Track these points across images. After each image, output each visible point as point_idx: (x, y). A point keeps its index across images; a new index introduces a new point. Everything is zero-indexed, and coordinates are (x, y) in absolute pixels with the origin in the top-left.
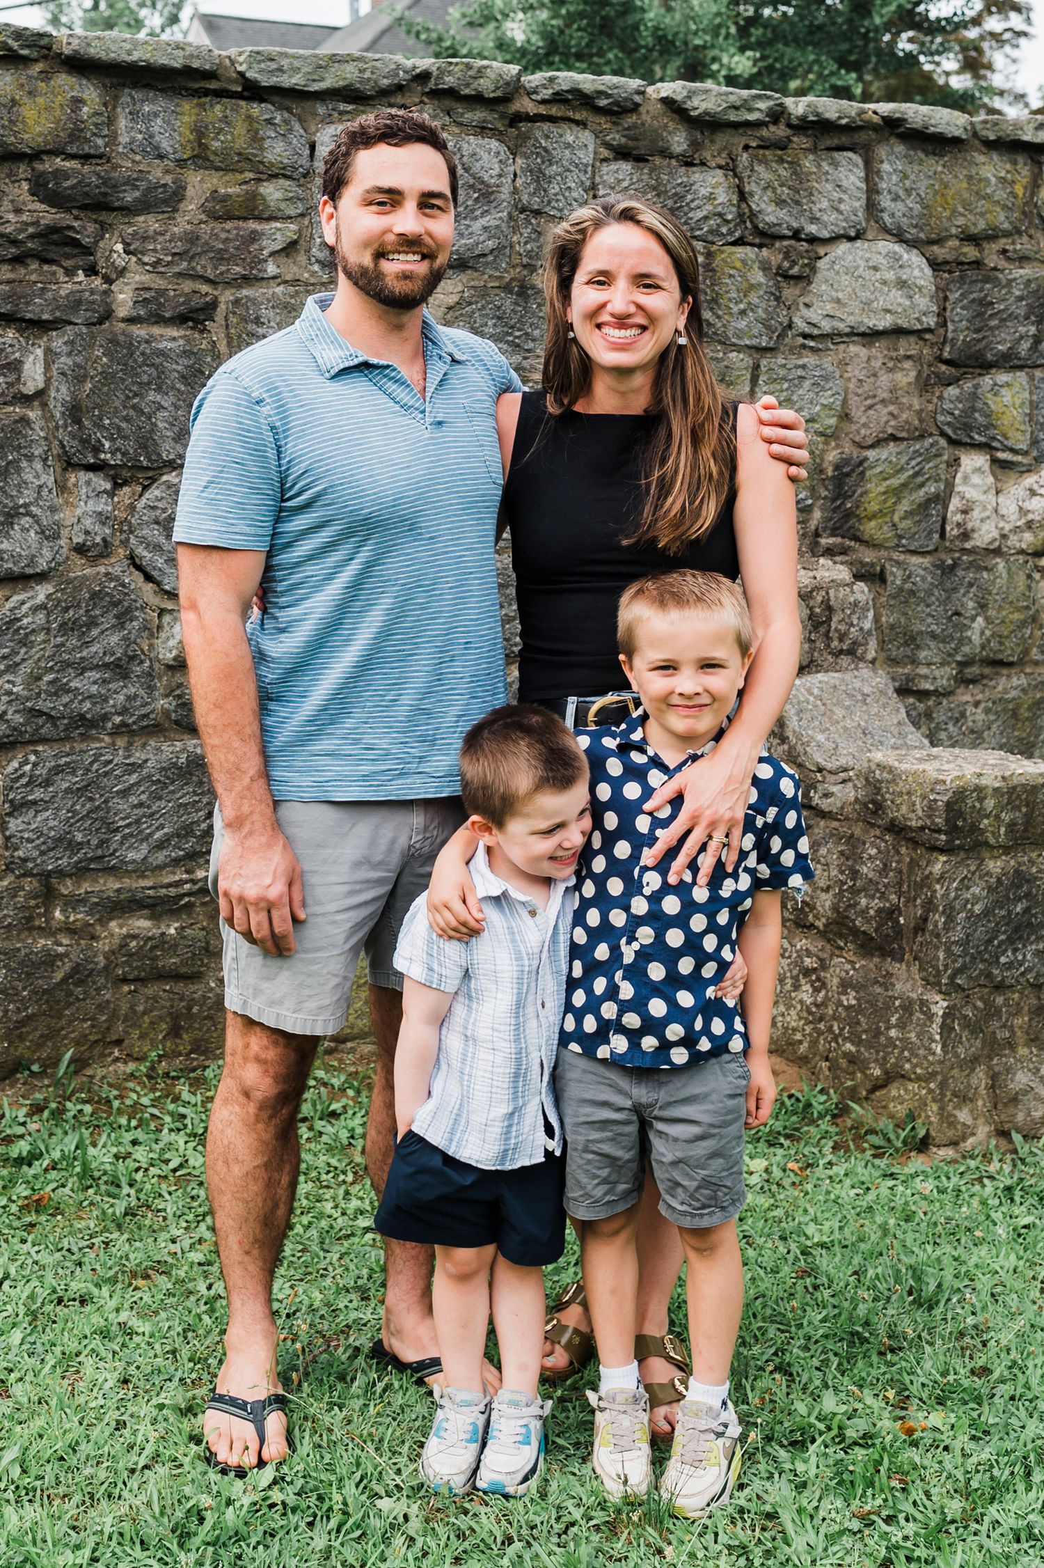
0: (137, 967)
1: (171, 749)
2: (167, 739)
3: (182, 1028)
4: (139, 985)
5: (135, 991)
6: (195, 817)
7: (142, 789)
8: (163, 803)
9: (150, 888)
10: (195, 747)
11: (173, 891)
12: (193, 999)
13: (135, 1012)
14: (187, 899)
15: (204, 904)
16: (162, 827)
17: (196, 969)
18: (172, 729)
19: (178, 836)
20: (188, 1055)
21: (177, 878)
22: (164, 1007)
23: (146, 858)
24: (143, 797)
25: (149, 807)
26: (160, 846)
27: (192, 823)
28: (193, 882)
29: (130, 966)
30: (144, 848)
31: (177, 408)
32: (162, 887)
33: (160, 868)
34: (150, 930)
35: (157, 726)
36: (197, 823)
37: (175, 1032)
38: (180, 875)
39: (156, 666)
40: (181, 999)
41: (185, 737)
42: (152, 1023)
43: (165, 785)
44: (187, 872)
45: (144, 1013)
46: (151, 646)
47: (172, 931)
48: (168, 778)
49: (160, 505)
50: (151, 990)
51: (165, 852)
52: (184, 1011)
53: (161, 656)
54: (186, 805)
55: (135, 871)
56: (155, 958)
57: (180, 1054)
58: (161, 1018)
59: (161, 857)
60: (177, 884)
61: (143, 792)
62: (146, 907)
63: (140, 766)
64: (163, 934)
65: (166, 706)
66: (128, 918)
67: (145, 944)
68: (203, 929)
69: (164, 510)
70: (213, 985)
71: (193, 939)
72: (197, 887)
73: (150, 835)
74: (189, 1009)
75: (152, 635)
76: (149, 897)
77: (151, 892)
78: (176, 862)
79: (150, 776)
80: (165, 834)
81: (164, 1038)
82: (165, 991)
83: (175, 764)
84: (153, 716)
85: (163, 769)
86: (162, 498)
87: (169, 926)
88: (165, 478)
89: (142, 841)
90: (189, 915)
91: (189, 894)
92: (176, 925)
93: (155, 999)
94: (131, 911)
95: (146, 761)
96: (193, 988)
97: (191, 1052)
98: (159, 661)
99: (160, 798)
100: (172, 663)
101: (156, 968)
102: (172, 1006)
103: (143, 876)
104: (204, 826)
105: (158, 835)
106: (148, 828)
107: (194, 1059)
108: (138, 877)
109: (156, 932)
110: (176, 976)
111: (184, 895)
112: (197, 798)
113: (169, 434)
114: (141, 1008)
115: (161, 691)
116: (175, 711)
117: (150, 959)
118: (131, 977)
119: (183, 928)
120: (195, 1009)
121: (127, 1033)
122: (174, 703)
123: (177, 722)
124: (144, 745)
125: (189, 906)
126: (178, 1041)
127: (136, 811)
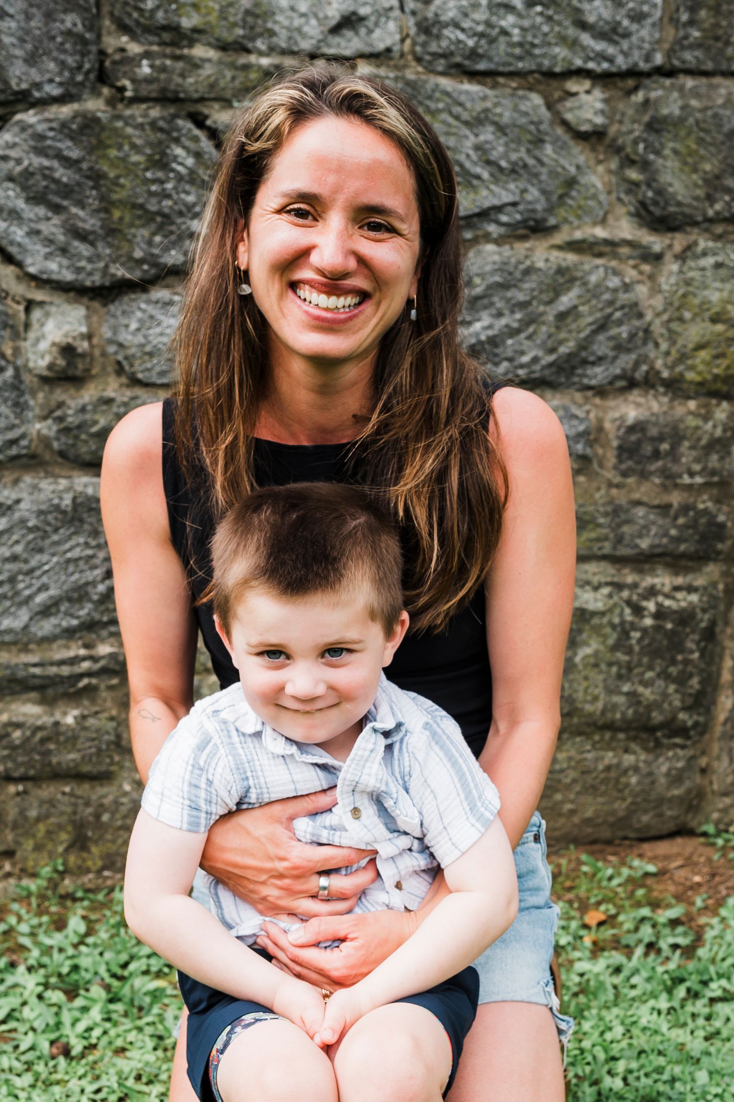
0: (23, 764)
1: (52, 487)
2: (48, 474)
3: (90, 839)
4: (29, 785)
5: (25, 792)
6: (90, 576)
7: (15, 537)
8: (45, 557)
9: (35, 665)
10: (86, 486)
11: (65, 671)
12: (101, 805)
13: (26, 818)
14: (85, 681)
15: (111, 688)
16: (44, 588)
17: (103, 768)
18: (56, 462)
19: (70, 600)
20: (99, 872)
21: (71, 653)
22: (62, 813)
23: (26, 627)
24: (18, 549)
25: (26, 561)
26: (46, 611)
27: (87, 584)
28: (92, 658)
29: (14, 761)
30: (24, 616)
31: (28, 17)
32: (52, 664)
33: (48, 640)
34: (39, 717)
35: (33, 456)
36: (94, 583)
37: (80, 843)
38: (76, 650)
39: (27, 378)
40: (87, 804)
41: (75, 473)
42: (49, 833)
43: (45, 535)
44: (87, 646)
45: (38, 820)
46: (17, 351)
47: (70, 720)
48: (49, 524)
49: (13, 153)
50: (47, 791)
51: (53, 621)
52: (91, 819)
53: (31, 365)
54: (76, 560)
55: (15, 643)
56: (48, 753)
57: (88, 871)
58: (60, 827)
59: (47, 626)
60: (73, 661)
61: (17, 542)
62: (34, 688)
63: (9, 508)
64: (57, 724)
65: (45, 432)
66: (10, 702)
67: (34, 733)
68: (112, 719)
69: (19, 161)
70: (127, 787)
71: (98, 731)
72: (98, 666)
73: (30, 598)
74: (98, 816)
75: (16, 336)
76: (34, 676)
77: (37, 671)
78: (70, 633)
79: (23, 521)
80: (51, 597)
81: (67, 850)
82: (64, 793)
83: (57, 508)
84: (24, 443)
85: (40, 513)
86: (15, 145)
87: (65, 714)
88: (18, 117)
89: (20, 605)
90: (93, 701)
91: (89, 674)
92: (76, 712)
93: (52, 803)
94: (13, 693)
95: (18, 501)
96: (101, 790)
97: (104, 868)
98: (30, 371)
99: (41, 550)
100: (46, 373)
101: (50, 764)
102: (75, 813)
103: (25, 649)
104: (101, 588)
105: (40, 599)
106: (27, 588)
107: (107, 878)
108: (20, 651)
109: (47, 720)
110: (77, 776)
111: (82, 676)
112: (89, 552)
113: (18, 52)
114: (33, 813)
115: (37, 411)
116: (58, 439)
117: (39, 753)
118: (16, 774)
119: (84, 717)
120: (105, 817)
121: (17, 843)
122: (55, 428)
123: (62, 454)
124: (16, 482)
125: (90, 690)
126: (85, 855)
127: (8, 566)
